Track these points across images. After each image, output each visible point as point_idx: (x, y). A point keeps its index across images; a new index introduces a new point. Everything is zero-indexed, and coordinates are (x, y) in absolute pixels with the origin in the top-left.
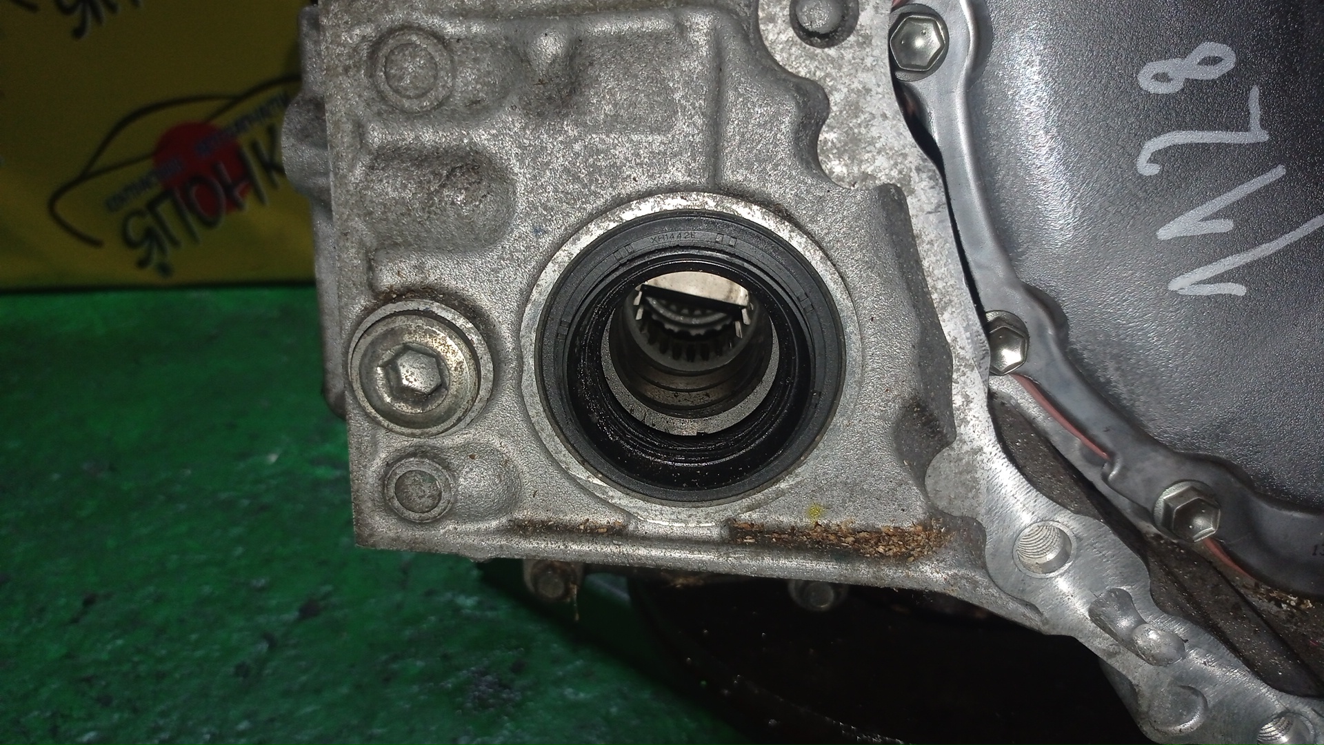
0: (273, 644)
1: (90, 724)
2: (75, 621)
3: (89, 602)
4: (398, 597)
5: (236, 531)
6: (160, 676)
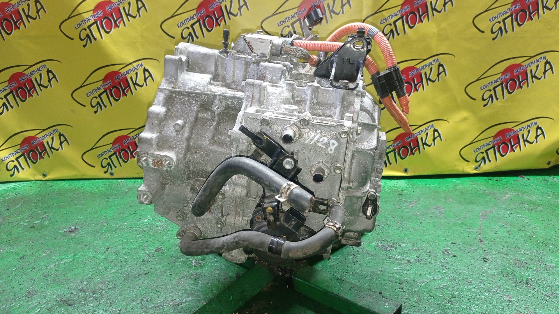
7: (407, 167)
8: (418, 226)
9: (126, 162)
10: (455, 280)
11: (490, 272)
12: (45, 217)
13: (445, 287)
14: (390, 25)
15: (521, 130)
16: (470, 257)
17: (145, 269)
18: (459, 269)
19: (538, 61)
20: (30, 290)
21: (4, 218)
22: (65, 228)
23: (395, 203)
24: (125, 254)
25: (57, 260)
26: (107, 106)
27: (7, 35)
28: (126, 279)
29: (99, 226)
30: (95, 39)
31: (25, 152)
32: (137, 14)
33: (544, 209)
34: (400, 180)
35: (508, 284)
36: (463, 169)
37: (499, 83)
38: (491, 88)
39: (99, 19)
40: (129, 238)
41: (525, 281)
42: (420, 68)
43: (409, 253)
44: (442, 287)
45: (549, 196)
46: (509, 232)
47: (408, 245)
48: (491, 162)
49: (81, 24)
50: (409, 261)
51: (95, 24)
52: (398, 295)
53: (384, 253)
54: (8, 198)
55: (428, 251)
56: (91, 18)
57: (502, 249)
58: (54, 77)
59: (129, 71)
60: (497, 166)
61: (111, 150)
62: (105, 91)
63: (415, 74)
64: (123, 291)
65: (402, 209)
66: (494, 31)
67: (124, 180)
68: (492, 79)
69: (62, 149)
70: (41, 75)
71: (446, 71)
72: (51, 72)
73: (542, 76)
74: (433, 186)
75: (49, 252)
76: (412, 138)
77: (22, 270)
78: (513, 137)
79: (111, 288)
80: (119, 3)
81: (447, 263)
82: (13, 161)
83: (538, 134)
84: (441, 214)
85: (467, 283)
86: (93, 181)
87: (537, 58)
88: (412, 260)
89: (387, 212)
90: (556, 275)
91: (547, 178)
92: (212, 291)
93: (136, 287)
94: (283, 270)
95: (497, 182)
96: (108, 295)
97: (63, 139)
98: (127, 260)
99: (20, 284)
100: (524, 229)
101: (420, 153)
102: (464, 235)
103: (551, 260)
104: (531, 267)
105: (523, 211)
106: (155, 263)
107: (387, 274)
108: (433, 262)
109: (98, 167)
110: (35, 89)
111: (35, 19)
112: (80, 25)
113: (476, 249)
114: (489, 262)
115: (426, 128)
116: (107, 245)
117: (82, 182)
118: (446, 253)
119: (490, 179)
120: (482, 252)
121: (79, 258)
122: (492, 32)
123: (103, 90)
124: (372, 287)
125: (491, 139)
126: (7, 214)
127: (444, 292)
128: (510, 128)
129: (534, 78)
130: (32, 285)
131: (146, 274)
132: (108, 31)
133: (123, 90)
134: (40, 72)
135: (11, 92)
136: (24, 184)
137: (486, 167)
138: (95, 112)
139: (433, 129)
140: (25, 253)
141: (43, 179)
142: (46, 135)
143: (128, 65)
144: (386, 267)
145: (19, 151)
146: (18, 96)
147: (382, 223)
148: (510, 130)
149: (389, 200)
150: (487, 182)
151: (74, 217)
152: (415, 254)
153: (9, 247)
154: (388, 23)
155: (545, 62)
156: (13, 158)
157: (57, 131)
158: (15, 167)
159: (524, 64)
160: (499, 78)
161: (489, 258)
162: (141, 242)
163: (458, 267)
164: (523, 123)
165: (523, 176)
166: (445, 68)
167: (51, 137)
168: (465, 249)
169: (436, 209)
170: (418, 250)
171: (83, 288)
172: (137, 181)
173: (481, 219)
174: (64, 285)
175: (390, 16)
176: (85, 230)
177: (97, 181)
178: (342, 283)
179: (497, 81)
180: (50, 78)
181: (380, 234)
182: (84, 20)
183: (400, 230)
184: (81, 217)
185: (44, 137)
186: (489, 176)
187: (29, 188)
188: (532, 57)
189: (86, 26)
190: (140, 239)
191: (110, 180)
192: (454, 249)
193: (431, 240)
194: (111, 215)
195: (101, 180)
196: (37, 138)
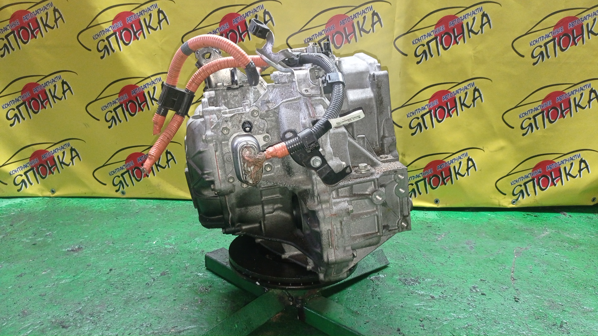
0: (154, 280)
1: (114, 292)
2: (108, 273)
3: (111, 270)
4: (184, 273)
5: (145, 258)
6: (128, 284)
7: (438, 198)
8: (446, 261)
9: (138, 181)
10: (482, 320)
11: (521, 313)
12: (49, 235)
13: (470, 327)
14: (423, 45)
15: (563, 163)
16: (500, 296)
17: (148, 293)
18: (487, 308)
19: (582, 89)
20: (24, 309)
21: (6, 234)
22: (68, 247)
23: (423, 235)
24: (128, 276)
25: (57, 280)
26: (122, 121)
27: (23, 44)
28: (126, 302)
29: (104, 246)
30: (113, 51)
31: (35, 166)
32: (157, 27)
33: (586, 248)
34: (430, 212)
35: (540, 327)
36: (499, 202)
37: (540, 111)
38: (531, 116)
39: (119, 30)
40: (134, 260)
41: (559, 325)
42: (454, 92)
43: (433, 289)
44: (467, 327)
45: (593, 235)
46: (546, 272)
47: (433, 280)
48: (530, 196)
49: (100, 35)
50: (433, 297)
51: (114, 36)
52: (418, 333)
53: (407, 288)
54: (13, 214)
55: (454, 288)
56: (110, 29)
57: (536, 289)
58: (69, 88)
59: (147, 85)
60: (537, 201)
61: (124, 167)
62: (121, 105)
63: (448, 98)
64: (122, 315)
65: (430, 242)
66: (535, 55)
67: (136, 200)
68: (532, 106)
69: (73, 164)
70: (55, 86)
71: (482, 96)
72: (66, 83)
73: (586, 106)
74: (466, 219)
75: (49, 271)
76: (444, 166)
77: (19, 289)
78: (554, 170)
79: (109, 312)
80: (140, 15)
81: (475, 301)
82: (21, 175)
83: (582, 168)
84: (472, 249)
85: (495, 323)
86: (103, 199)
87: (582, 85)
88: (436, 297)
89: (413, 244)
90: (594, 320)
91: (591, 215)
92: (217, 319)
93: (137, 311)
94: (294, 300)
95: (535, 218)
96: (105, 318)
97: (74, 154)
98: (130, 283)
99: (15, 303)
100: (561, 268)
101: (452, 183)
102: (495, 273)
103: (589, 303)
104: (567, 309)
105: (563, 249)
106: (160, 288)
107: (407, 310)
108: (459, 299)
109: (110, 184)
110: (49, 101)
111: (52, 28)
112: (98, 36)
113: (507, 287)
114: (520, 302)
115: (459, 157)
116: (111, 267)
117: (92, 200)
118: (474, 291)
119: (528, 215)
120: (514, 291)
121: (79, 278)
122: (533, 57)
123: (118, 104)
124: (390, 323)
125: (530, 171)
126: (10, 230)
127: (469, 332)
128: (551, 160)
129: (577, 107)
130: (27, 305)
131: (148, 298)
132: (127, 42)
133: (140, 105)
134: (54, 83)
135: (24, 103)
136: (31, 201)
137: (524, 201)
138: (110, 127)
139: (467, 158)
140: (23, 271)
141: (51, 196)
142: (57, 149)
143: (146, 78)
144: (407, 302)
145: (28, 165)
146: (31, 108)
147: (406, 256)
148: (551, 162)
149: (417, 232)
150: (524, 217)
151: (79, 236)
152: (441, 290)
153: (7, 264)
154: (421, 43)
155: (590, 90)
156: (22, 172)
157: (69, 145)
158: (23, 181)
159: (567, 92)
160: (540, 106)
161: (521, 298)
162: (147, 264)
163: (486, 306)
164: (565, 155)
165: (565, 213)
166: (481, 93)
167: (62, 151)
168: (495, 287)
169: (467, 244)
170: (444, 286)
171: (80, 310)
172: (150, 202)
173: (516, 257)
174: (61, 306)
175: (423, 37)
176: (90, 250)
177: (107, 199)
178: (356, 317)
179: (537, 109)
180: (65, 90)
181: (404, 267)
182: (103, 31)
183: (426, 264)
184: (87, 236)
185: (55, 151)
186: (527, 212)
187: (35, 204)
188: (575, 85)
189: (104, 37)
190: (146, 262)
191: (121, 200)
192: (483, 287)
193: (459, 276)
194: (118, 235)
195: (112, 199)
196: (47, 151)
